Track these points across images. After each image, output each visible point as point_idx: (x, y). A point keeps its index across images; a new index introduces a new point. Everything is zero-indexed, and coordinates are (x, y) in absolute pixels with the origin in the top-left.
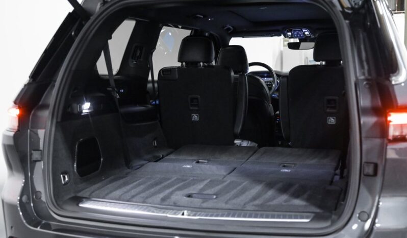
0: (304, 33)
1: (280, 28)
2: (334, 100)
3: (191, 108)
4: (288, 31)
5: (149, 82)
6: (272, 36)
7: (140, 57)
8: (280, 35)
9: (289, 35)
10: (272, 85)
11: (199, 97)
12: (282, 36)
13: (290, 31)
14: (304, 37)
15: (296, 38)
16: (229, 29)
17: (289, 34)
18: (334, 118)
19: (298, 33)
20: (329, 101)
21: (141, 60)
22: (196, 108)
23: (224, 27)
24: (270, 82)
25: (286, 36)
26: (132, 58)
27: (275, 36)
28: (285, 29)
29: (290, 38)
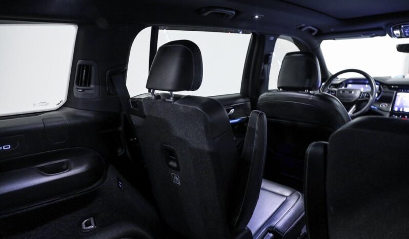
1: (382, 24)
3: (170, 163)
4: (394, 29)
6: (372, 36)
8: (384, 35)
9: (398, 34)
10: (369, 97)
11: (174, 149)
12: (387, 35)
13: (399, 28)
15: (408, 37)
16: (310, 31)
17: (397, 32)
22: (175, 165)
24: (368, 93)
25: (392, 35)
27: (377, 36)
28: (389, 25)
29: (398, 38)
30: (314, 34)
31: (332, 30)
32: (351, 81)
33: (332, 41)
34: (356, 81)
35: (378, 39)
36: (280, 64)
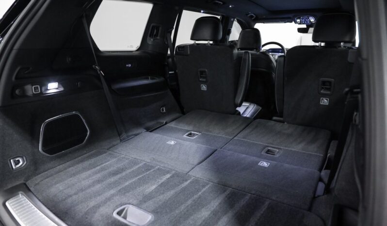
0: (310, 21)
1: (291, 16)
2: (330, 82)
3: (200, 79)
4: (297, 19)
5: (169, 57)
6: (285, 22)
7: (157, 35)
8: (292, 22)
11: (207, 70)
12: (293, 22)
13: (299, 18)
14: (310, 24)
15: (303, 24)
16: (252, 17)
17: (298, 21)
18: (327, 100)
19: (305, 20)
20: (324, 83)
21: (158, 38)
22: (204, 80)
23: (247, 15)
25: (296, 22)
26: (150, 36)
27: (288, 22)
28: (295, 16)
29: (299, 24)
30: (253, 19)
31: (264, 17)
32: (270, 51)
33: (263, 24)
34: (274, 51)
35: (288, 24)
36: (239, 35)
